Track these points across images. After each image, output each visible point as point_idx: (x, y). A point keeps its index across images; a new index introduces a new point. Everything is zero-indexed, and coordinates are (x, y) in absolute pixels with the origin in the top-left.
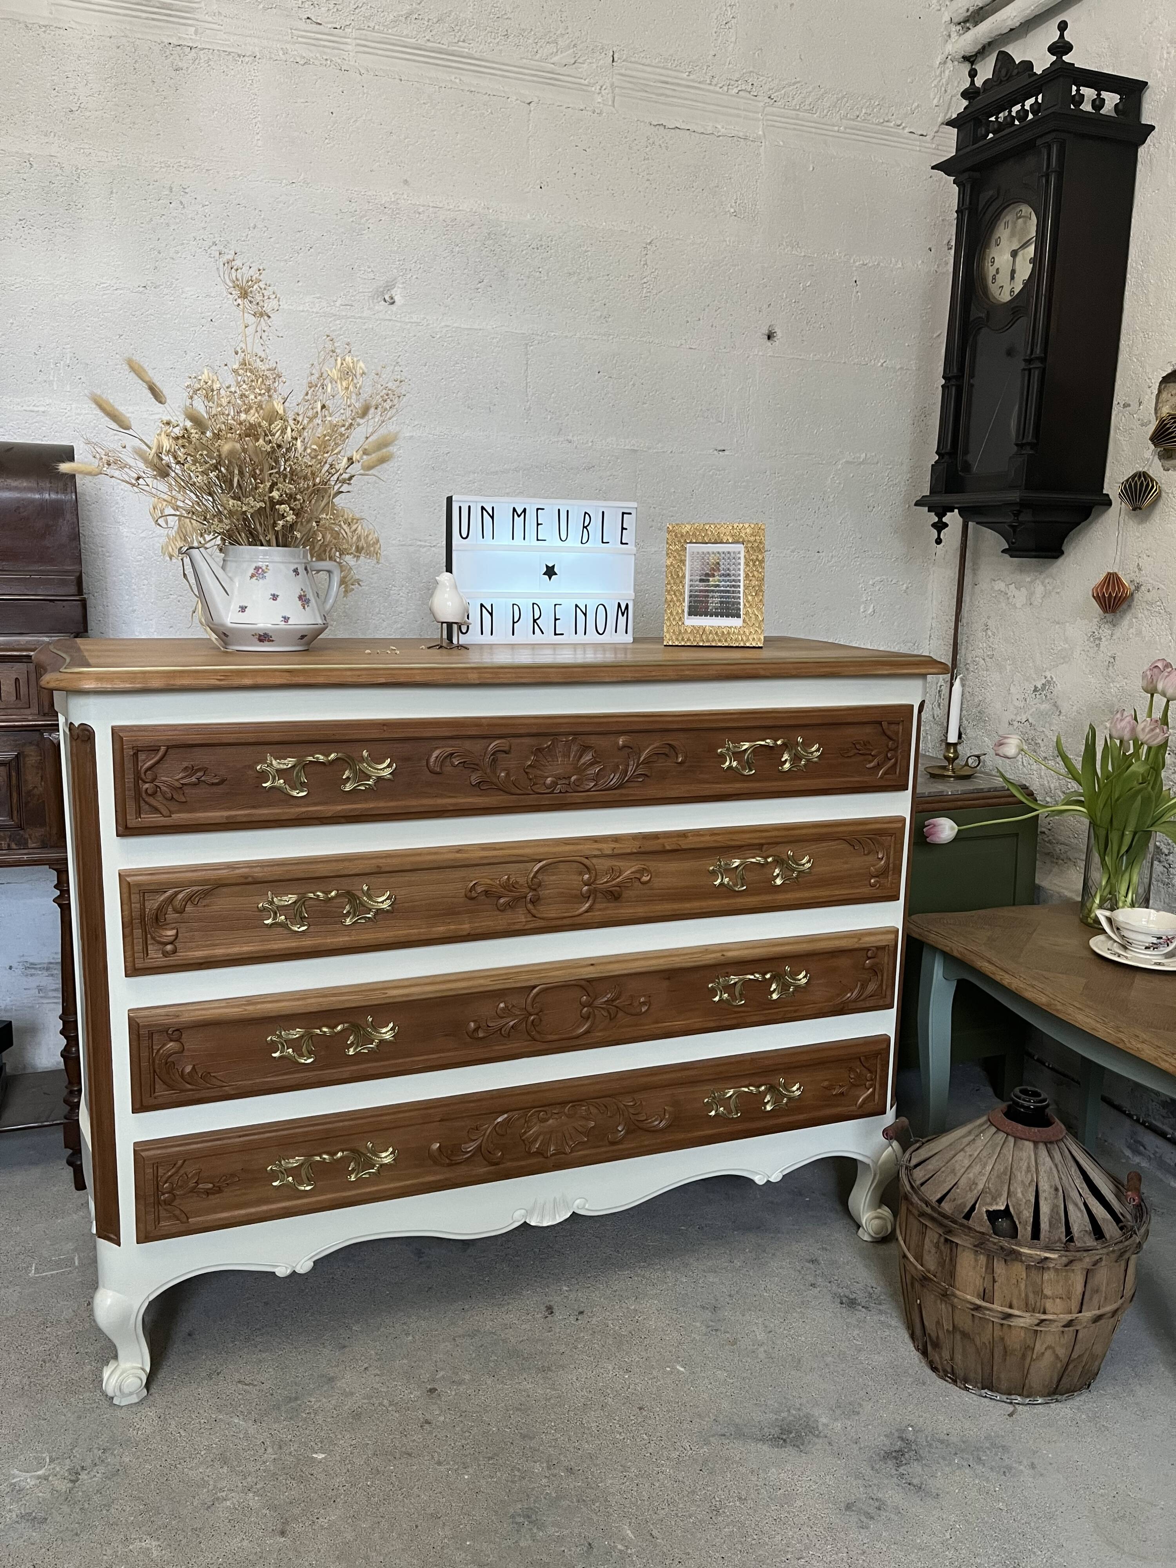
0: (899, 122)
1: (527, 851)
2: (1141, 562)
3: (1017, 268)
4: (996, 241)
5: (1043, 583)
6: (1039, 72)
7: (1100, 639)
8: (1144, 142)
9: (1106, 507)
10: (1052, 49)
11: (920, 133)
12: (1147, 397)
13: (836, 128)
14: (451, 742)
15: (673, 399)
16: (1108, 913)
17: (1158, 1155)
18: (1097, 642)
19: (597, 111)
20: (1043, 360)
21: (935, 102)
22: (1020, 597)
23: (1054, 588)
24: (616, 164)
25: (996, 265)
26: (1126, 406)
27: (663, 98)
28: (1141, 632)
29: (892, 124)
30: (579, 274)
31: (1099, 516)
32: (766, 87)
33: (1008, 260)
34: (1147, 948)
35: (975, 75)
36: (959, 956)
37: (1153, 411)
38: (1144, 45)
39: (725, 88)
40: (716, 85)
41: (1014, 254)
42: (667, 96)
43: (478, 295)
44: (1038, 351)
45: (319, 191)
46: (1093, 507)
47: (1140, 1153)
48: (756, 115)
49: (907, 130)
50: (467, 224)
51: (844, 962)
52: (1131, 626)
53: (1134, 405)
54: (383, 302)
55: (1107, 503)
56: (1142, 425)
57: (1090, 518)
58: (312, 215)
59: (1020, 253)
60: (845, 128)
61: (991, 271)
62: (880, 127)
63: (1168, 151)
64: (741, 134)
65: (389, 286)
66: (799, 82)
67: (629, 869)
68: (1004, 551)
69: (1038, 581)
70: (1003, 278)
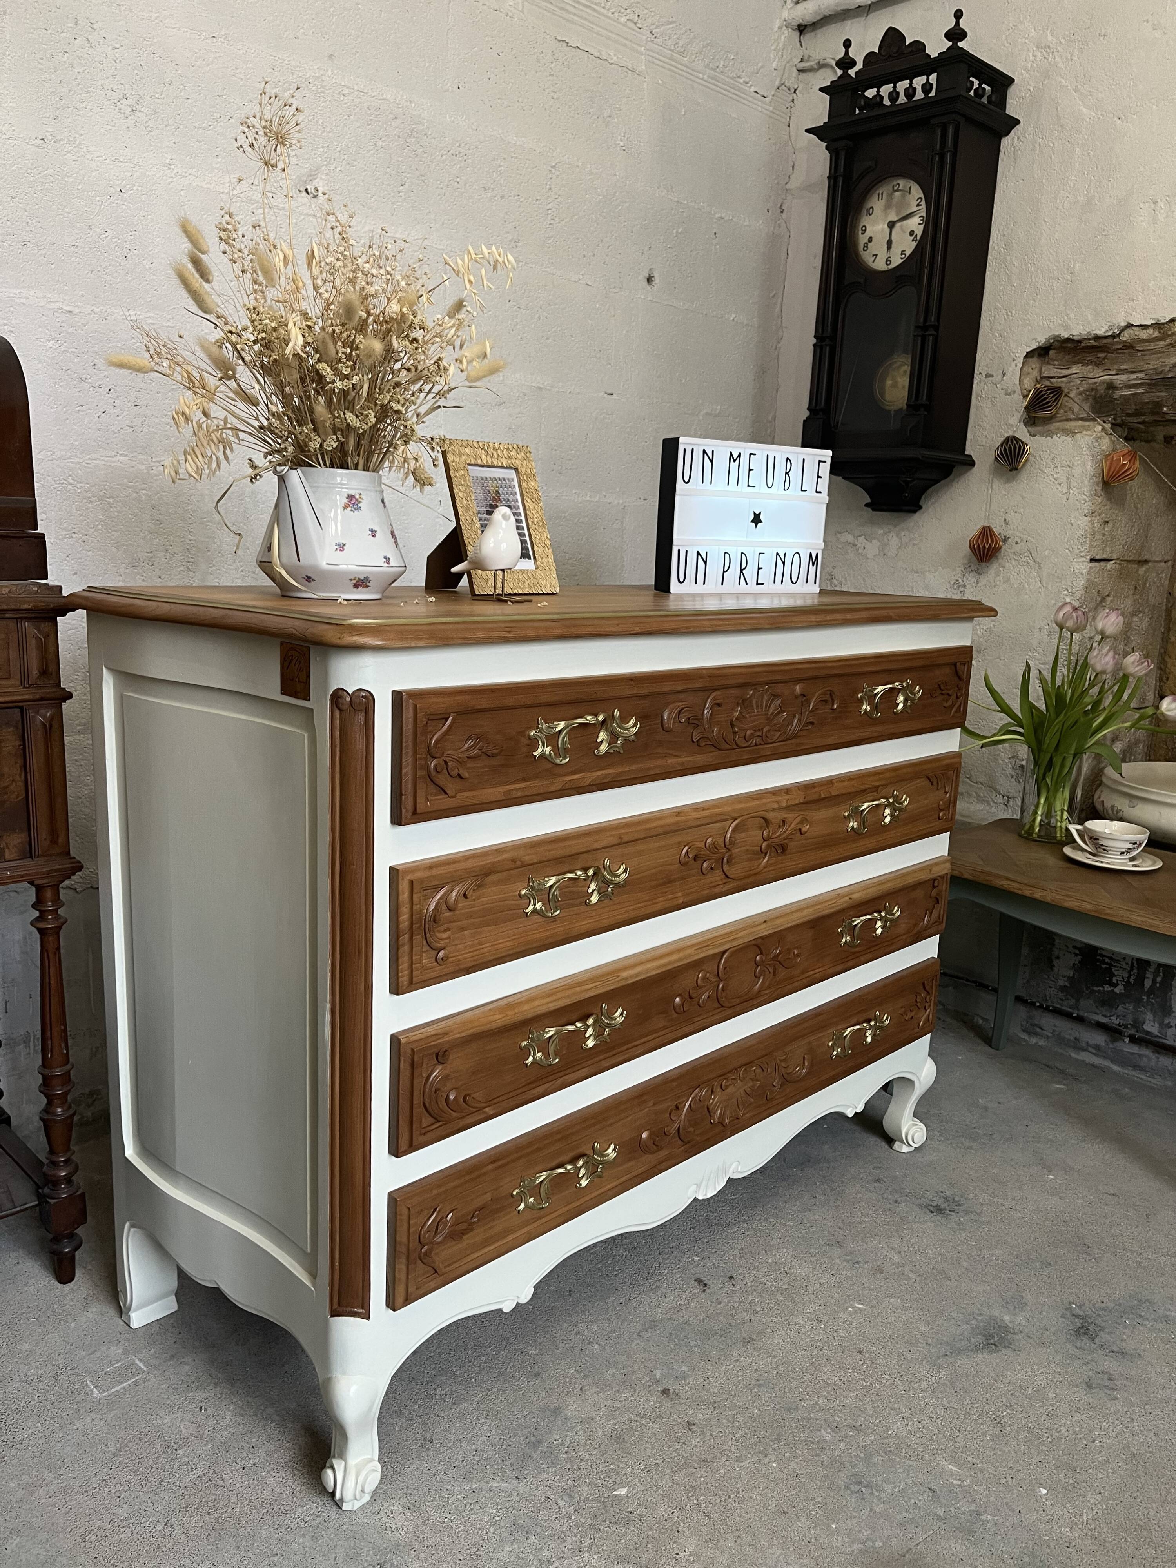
0: (747, 80)
1: (726, 809)
2: (1008, 517)
3: (893, 238)
4: (868, 211)
5: (897, 535)
6: (934, 54)
7: (964, 586)
8: (1008, 134)
9: (969, 467)
10: (949, 35)
11: (762, 93)
12: (1011, 369)
13: (701, 76)
14: (682, 696)
15: (572, 336)
16: (1079, 827)
17: (1057, 1033)
18: (962, 589)
19: (510, 14)
20: (936, 328)
21: (774, 65)
22: (872, 548)
23: (910, 540)
24: (526, 74)
25: (868, 233)
26: (988, 376)
27: (564, 12)
28: (1009, 579)
29: (742, 81)
30: (493, 189)
31: (960, 475)
32: (649, 21)
33: (883, 229)
34: (1122, 853)
35: (850, 45)
36: (971, 878)
37: (1017, 382)
38: (1008, 45)
39: (616, 14)
40: (609, 10)
41: (892, 225)
42: (568, 12)
43: (400, 199)
44: (933, 318)
45: (241, 52)
46: (954, 466)
47: (1036, 1034)
48: (639, 48)
49: (753, 89)
50: (391, 116)
51: (919, 893)
52: (997, 574)
53: (998, 377)
54: (304, 194)
55: (970, 463)
56: (1006, 394)
57: (951, 477)
58: (234, 78)
59: (898, 225)
60: (709, 77)
61: (863, 239)
62: (732, 82)
63: (1034, 145)
64: (630, 67)
65: (312, 176)
66: (675, 22)
67: (793, 818)
68: (867, 505)
69: (892, 534)
70: (878, 248)
